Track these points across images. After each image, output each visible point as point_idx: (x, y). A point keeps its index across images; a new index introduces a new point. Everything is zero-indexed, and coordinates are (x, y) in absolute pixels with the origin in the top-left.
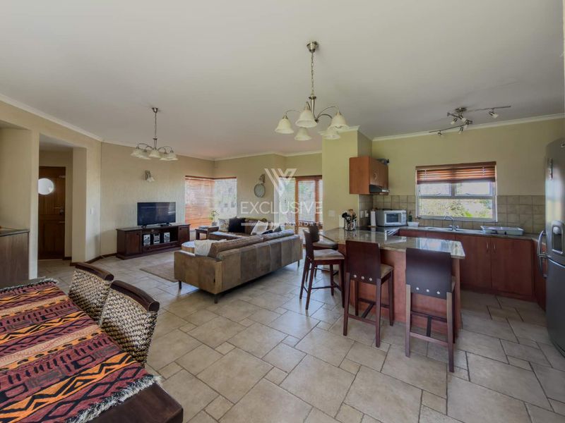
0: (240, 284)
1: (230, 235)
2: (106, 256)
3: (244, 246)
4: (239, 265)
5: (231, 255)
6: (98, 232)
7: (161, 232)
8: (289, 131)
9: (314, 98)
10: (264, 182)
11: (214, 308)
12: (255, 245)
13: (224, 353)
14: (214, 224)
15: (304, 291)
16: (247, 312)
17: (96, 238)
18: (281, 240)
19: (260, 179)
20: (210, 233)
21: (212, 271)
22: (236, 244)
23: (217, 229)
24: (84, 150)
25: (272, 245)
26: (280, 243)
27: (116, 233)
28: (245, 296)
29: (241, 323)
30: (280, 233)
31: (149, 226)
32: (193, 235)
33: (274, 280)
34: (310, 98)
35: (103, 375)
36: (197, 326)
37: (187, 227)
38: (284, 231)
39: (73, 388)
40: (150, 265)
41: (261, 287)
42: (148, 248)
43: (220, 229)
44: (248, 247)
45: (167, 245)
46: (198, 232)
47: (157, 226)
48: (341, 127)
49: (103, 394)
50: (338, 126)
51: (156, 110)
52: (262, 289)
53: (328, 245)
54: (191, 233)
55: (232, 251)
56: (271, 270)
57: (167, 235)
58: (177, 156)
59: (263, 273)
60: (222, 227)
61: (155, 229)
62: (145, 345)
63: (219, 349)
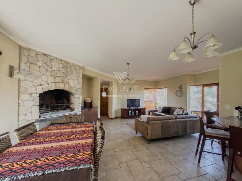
0: (160, 138)
1: (162, 114)
2: (118, 117)
3: (164, 120)
4: (160, 128)
5: (156, 123)
6: (116, 109)
7: (135, 110)
8: (177, 58)
9: (194, 33)
10: (181, 89)
11: (147, 145)
12: (170, 120)
13: (145, 167)
14: (156, 109)
15: (198, 152)
16: (162, 152)
17: (115, 111)
18: (187, 119)
19: (179, 88)
20: (154, 112)
21: (147, 129)
22: (159, 119)
23: (157, 111)
24: (112, 82)
25: (180, 121)
26: (186, 121)
27: (121, 109)
28: (163, 144)
29: (157, 156)
30: (187, 116)
31: (131, 108)
32: (147, 113)
33: (182, 140)
34: (191, 34)
35: (81, 157)
36: (138, 151)
37: (145, 109)
38: (190, 115)
39: (73, 157)
40: (129, 122)
41: (173, 142)
42: (130, 116)
43: (158, 111)
44: (165, 121)
45: (137, 115)
46: (149, 112)
47: (134, 108)
48: (214, 45)
49: (77, 163)
50: (212, 45)
51: (128, 64)
52: (173, 143)
53: (222, 127)
54: (146, 112)
55: (156, 121)
56: (180, 134)
57: (137, 112)
58: (136, 80)
59: (174, 135)
60: (159, 110)
61: (133, 109)
62: (100, 151)
63: (143, 164)
